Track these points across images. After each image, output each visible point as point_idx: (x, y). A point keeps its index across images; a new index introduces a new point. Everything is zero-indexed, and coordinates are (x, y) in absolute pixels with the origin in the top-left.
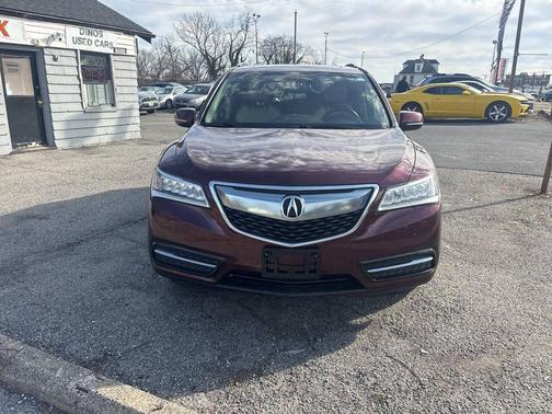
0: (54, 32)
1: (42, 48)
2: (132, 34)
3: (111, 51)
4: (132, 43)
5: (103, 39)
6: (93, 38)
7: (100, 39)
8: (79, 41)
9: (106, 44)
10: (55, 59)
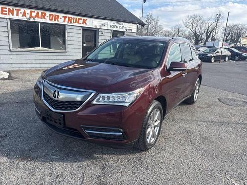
0: (103, 23)
1: (98, 29)
2: (136, 24)
3: (126, 31)
4: (136, 28)
5: (123, 26)
6: (119, 26)
7: (121, 26)
8: (113, 26)
9: (124, 28)
10: (102, 33)
